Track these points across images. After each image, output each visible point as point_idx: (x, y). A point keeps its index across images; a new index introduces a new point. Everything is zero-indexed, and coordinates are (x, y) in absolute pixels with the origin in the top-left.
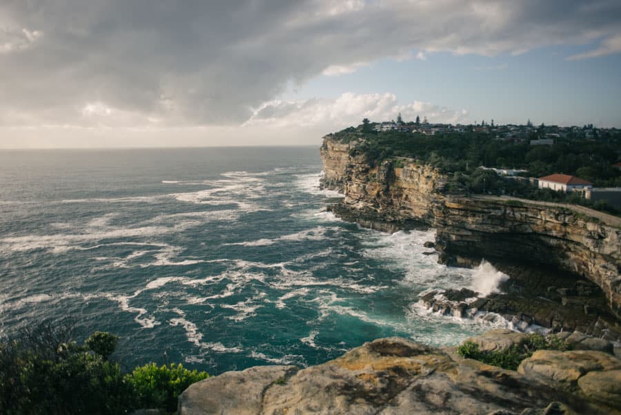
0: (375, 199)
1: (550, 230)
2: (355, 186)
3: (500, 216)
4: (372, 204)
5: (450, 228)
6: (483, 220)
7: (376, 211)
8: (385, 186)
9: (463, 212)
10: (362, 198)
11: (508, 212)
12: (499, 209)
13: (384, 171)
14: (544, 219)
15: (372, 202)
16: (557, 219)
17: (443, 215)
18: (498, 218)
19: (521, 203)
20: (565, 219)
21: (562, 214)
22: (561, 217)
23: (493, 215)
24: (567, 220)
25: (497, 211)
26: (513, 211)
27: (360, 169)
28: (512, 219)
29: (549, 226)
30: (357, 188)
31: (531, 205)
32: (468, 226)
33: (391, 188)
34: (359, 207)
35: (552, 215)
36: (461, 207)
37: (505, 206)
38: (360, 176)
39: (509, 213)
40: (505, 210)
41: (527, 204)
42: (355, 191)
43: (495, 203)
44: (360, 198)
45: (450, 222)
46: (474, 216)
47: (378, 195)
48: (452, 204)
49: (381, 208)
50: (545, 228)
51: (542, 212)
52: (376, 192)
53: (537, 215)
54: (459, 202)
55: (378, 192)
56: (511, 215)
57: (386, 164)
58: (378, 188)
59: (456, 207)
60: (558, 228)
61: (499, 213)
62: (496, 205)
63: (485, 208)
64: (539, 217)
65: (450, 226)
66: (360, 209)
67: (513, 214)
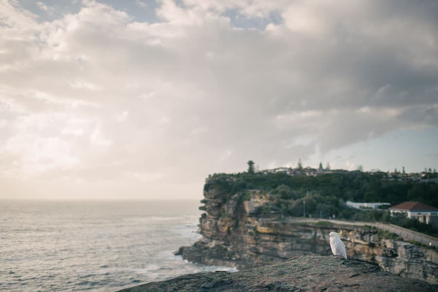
0: (226, 236)
1: (360, 254)
2: (208, 222)
3: (310, 240)
4: (223, 243)
5: (262, 257)
6: (292, 245)
7: (226, 249)
8: (235, 221)
9: (274, 237)
10: (215, 236)
11: (318, 235)
12: (310, 231)
13: (232, 204)
14: (352, 241)
15: (223, 240)
16: (362, 239)
17: (254, 242)
18: (308, 242)
19: (331, 224)
20: (370, 239)
21: (367, 233)
22: (366, 237)
23: (303, 239)
24: (372, 239)
25: (306, 234)
26: (323, 233)
27: (213, 204)
28: (323, 243)
29: (358, 248)
30: (210, 224)
31: (340, 225)
32: (280, 253)
33: (240, 223)
34: (211, 246)
35: (357, 235)
36: (271, 231)
37: (315, 227)
38: (212, 211)
39: (320, 237)
40: (316, 234)
41: (336, 225)
42: (208, 228)
43: (305, 225)
44: (212, 236)
45: (261, 250)
46: (284, 240)
47: (229, 231)
48: (263, 228)
49: (231, 247)
50: (355, 251)
51: (351, 233)
52: (226, 228)
53: (347, 237)
54: (269, 225)
55: (229, 228)
56: (322, 238)
57: (235, 198)
58: (228, 223)
59: (267, 232)
60: (366, 251)
61: (309, 236)
62: (306, 228)
63: (294, 232)
64: (348, 239)
65: (262, 254)
66: (212, 248)
67: (324, 237)
